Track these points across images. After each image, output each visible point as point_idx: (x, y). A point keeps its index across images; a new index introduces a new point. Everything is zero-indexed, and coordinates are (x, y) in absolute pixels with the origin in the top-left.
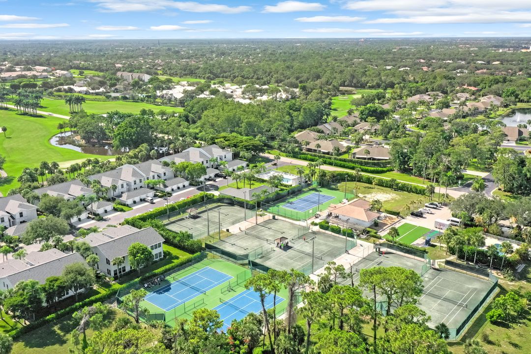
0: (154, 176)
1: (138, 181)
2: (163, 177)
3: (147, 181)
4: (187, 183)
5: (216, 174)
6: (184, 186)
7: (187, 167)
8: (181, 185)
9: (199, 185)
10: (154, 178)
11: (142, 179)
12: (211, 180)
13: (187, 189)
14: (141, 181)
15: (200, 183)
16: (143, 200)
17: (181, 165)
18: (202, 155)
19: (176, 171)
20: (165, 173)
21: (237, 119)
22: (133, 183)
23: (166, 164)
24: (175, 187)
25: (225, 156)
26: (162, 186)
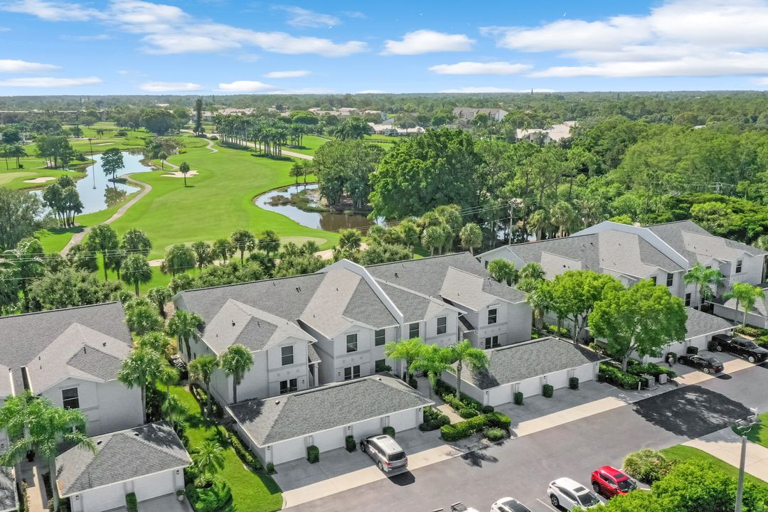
0: (442, 322)
1: (366, 340)
2: (484, 330)
3: (407, 344)
4: (587, 371)
5: (714, 338)
6: (573, 384)
7: (595, 297)
8: (558, 379)
9: (645, 385)
10: (441, 330)
11: (389, 329)
12: (698, 366)
13: (585, 400)
14: (380, 339)
15: (651, 379)
16: (357, 448)
17: (568, 283)
18: (649, 253)
19: (544, 309)
20: (493, 312)
21: (743, 158)
22: (340, 347)
23: (505, 275)
24: (530, 387)
25: (740, 264)
26: (468, 377)
